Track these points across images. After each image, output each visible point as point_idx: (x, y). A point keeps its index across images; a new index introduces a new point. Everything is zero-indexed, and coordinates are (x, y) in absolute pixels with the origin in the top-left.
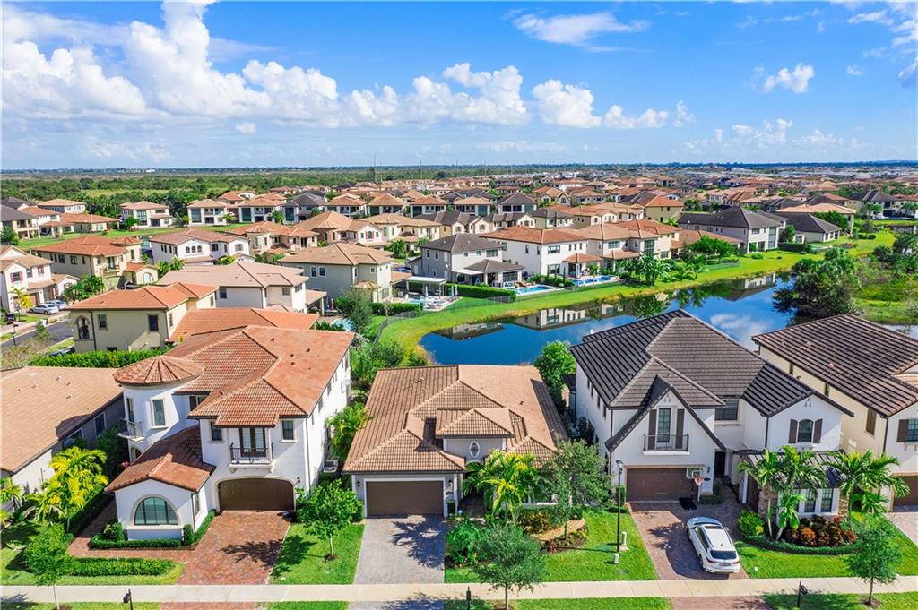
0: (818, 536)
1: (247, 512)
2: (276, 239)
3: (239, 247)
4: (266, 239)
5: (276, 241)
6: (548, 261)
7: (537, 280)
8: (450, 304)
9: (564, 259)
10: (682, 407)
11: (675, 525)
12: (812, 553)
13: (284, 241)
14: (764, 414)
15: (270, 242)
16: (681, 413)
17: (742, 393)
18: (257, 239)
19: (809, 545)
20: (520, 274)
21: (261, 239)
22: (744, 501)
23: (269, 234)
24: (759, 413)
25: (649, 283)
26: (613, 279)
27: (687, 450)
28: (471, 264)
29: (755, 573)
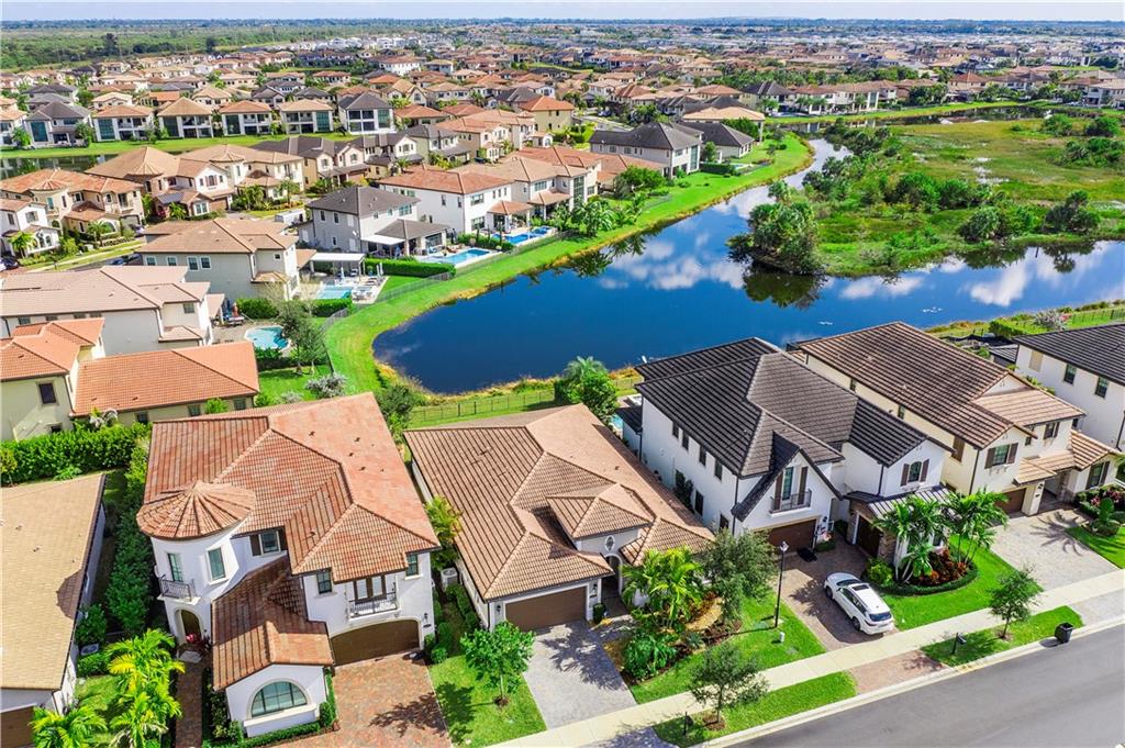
0: (941, 575)
1: (364, 663)
2: (77, 196)
3: (32, 216)
4: (63, 198)
5: (78, 200)
6: (473, 214)
7: (465, 241)
8: (380, 288)
9: (488, 210)
10: (806, 464)
11: (809, 583)
12: (936, 592)
13: (93, 199)
14: (880, 462)
15: (70, 201)
16: (805, 470)
17: (847, 437)
18: (50, 199)
19: (934, 585)
20: (444, 235)
21: (57, 199)
22: (854, 542)
23: (67, 190)
24: (875, 461)
25: (590, 235)
26: (551, 232)
27: (809, 505)
28: (383, 227)
29: (903, 625)
